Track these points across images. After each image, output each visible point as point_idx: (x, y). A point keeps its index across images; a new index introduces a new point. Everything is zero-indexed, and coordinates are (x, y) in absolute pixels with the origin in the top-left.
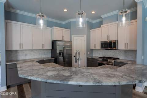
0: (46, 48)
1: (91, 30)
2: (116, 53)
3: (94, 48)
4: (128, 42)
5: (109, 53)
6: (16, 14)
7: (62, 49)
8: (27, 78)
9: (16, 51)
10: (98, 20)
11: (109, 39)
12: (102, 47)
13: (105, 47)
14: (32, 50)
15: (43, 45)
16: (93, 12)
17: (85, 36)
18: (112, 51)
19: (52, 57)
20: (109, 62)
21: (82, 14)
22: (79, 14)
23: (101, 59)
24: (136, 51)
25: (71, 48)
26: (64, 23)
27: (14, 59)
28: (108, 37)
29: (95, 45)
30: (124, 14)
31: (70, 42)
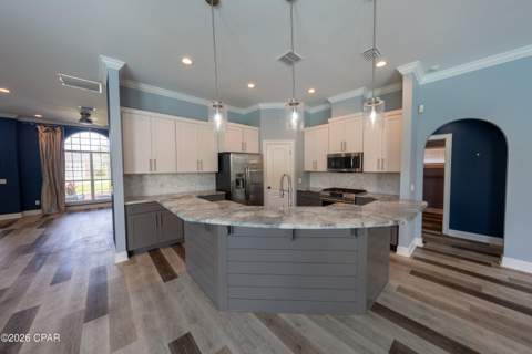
0: (206, 169)
2: (360, 180)
3: (311, 169)
4: (384, 157)
5: (345, 181)
6: (139, 93)
7: (242, 172)
8: (203, 221)
9: (141, 176)
10: (322, 108)
11: (345, 150)
12: (329, 166)
13: (335, 167)
14: (177, 174)
15: (200, 163)
16: (312, 91)
17: (293, 143)
18: (352, 176)
19: (218, 190)
20: (346, 199)
21: (297, 104)
22: (291, 104)
23: (328, 194)
24: (398, 174)
25: (262, 168)
26: (244, 112)
27: (136, 193)
28: (344, 145)
29: (315, 163)
30: (373, 106)
31: (260, 155)
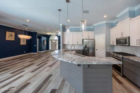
0: (79, 43)
1: (111, 29)
2: (133, 50)
5: (127, 49)
11: (123, 36)
17: (104, 35)
28: (122, 34)
29: (113, 42)
31: (94, 39)
